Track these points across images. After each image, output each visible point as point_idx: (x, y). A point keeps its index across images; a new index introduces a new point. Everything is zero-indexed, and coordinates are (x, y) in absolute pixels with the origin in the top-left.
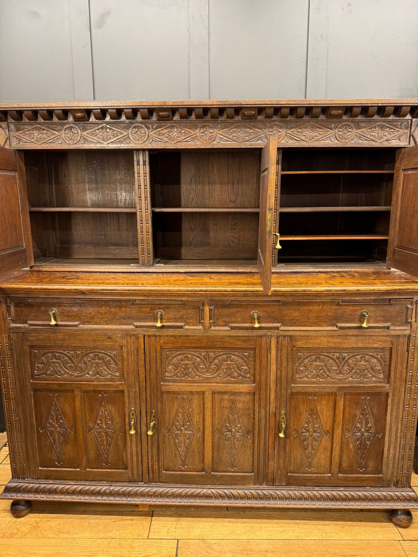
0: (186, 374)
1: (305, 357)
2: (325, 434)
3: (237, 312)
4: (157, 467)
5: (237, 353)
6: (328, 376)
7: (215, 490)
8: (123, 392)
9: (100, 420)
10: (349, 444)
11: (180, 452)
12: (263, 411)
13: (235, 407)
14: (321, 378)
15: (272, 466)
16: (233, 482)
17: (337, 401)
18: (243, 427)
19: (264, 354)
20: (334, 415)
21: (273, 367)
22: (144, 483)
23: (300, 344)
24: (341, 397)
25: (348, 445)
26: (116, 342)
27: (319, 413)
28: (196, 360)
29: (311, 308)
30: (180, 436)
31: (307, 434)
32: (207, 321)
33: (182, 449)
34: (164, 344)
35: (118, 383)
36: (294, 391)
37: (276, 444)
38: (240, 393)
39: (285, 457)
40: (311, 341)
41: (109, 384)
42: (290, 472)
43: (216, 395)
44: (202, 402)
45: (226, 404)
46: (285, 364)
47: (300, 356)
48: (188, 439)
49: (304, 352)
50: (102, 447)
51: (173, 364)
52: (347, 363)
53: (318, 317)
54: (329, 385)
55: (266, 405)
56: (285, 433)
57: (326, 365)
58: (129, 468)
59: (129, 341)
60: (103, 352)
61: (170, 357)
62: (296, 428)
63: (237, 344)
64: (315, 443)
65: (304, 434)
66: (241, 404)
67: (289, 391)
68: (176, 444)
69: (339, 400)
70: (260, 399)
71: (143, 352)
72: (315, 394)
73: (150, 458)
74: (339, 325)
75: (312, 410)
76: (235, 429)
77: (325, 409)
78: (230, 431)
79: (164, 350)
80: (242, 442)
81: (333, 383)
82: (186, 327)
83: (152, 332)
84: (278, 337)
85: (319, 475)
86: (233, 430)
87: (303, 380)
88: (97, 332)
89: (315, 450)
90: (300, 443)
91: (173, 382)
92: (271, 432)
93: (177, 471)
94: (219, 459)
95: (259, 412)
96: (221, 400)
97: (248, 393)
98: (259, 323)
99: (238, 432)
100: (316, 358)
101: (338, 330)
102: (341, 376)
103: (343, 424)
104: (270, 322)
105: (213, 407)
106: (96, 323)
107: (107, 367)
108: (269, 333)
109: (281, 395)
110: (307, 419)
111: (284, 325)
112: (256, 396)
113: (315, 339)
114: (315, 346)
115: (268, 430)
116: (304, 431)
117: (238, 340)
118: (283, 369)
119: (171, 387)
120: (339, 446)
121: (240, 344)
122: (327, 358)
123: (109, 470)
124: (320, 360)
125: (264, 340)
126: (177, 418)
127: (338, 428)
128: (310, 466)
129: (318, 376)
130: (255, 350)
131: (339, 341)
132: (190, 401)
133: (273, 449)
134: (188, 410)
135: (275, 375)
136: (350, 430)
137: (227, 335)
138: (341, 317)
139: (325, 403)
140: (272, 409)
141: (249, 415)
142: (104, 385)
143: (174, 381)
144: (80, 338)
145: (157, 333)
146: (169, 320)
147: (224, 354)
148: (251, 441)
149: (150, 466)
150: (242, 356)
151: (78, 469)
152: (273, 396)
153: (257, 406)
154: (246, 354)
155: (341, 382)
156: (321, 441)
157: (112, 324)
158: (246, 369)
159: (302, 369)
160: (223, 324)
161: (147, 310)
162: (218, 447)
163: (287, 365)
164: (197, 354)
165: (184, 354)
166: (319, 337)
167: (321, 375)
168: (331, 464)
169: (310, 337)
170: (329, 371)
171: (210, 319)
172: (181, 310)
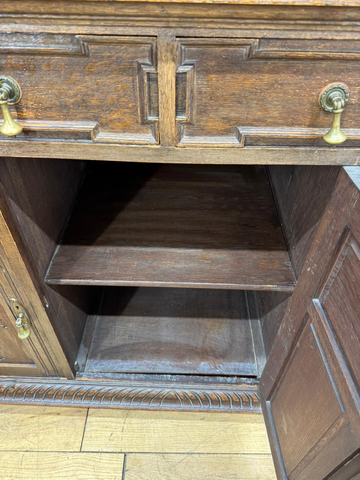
3: (271, 86)
32: (168, 116)
146: (42, 112)
160: (221, 126)
171: (180, 109)
172: (76, 76)
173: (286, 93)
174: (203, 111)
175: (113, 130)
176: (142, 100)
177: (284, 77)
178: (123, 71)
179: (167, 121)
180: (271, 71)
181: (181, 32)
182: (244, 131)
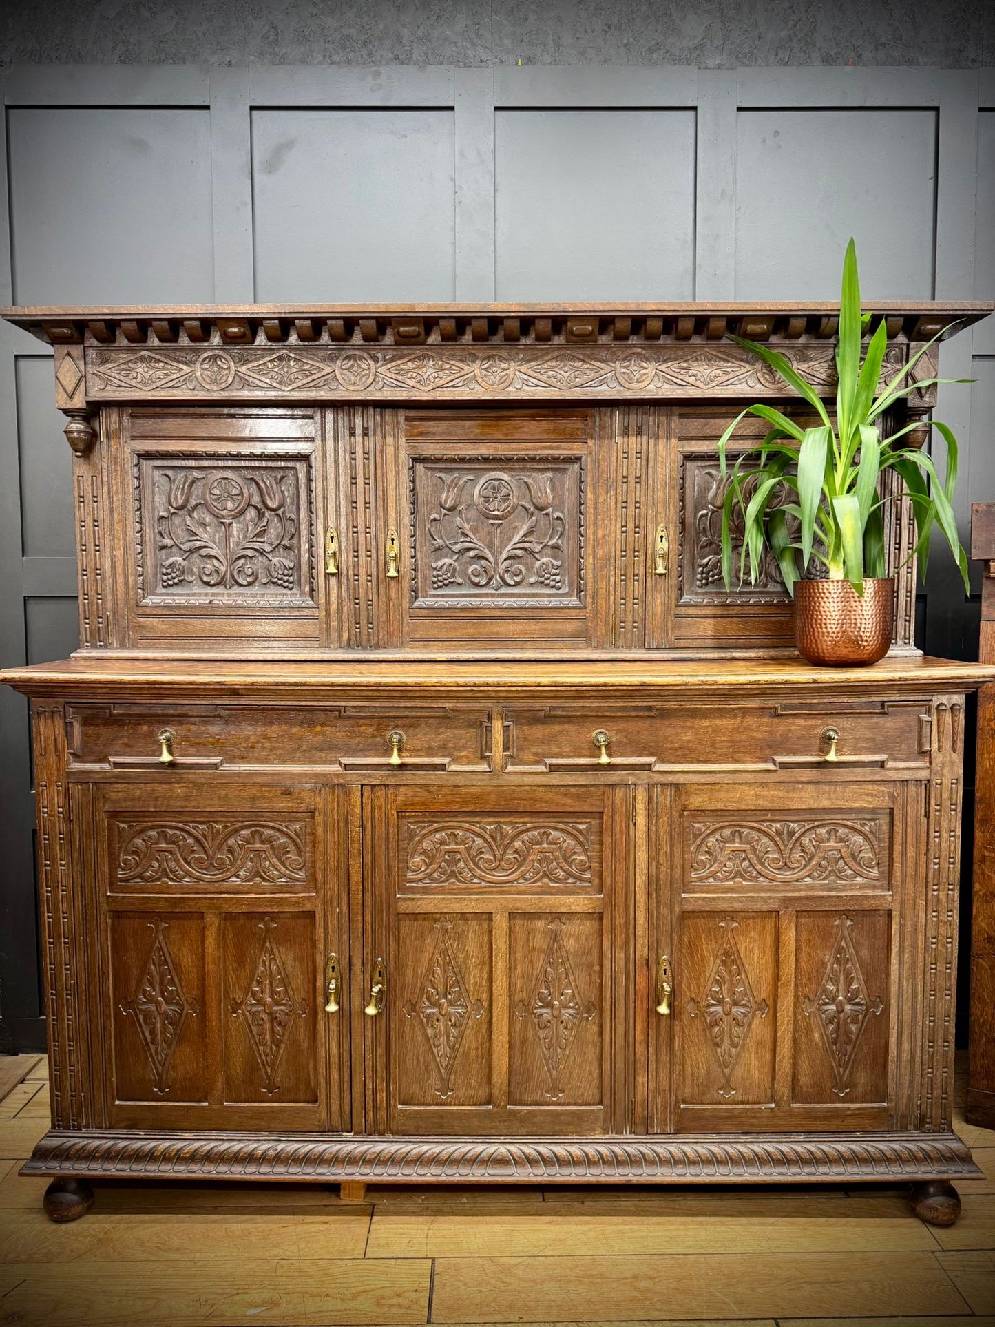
0: (453, 874)
1: (708, 832)
2: (759, 1009)
3: (561, 732)
4: (384, 1094)
5: (562, 826)
6: (759, 873)
7: (517, 1145)
8: (311, 915)
9: (259, 983)
10: (812, 1031)
11: (438, 1059)
12: (620, 955)
13: (560, 947)
14: (746, 880)
15: (643, 1087)
16: (558, 1128)
17: (782, 931)
18: (577, 996)
19: (621, 826)
20: (777, 964)
21: (642, 855)
22: (355, 1134)
23: (696, 801)
24: (790, 922)
25: (809, 1032)
26: (301, 800)
27: (744, 959)
28: (474, 841)
29: (717, 722)
30: (438, 1020)
31: (719, 1009)
32: (498, 753)
33: (441, 1051)
34: (406, 805)
35: (303, 895)
36: (687, 907)
37: (652, 1032)
38: (571, 915)
39: (672, 1064)
40: (722, 795)
41: (281, 898)
42: (684, 1102)
43: (517, 922)
44: (486, 938)
45: (539, 941)
46: (666, 848)
47: (699, 829)
48: (454, 1026)
49: (706, 819)
50: (261, 1048)
51: (425, 853)
52: (798, 844)
53: (733, 741)
54: (763, 895)
55: (627, 943)
56: (670, 1006)
57: (754, 849)
58: (322, 1097)
59: (330, 798)
60: (272, 824)
61: (416, 835)
62: (693, 996)
63: (564, 805)
64: (737, 1031)
65: (711, 1010)
66: (572, 942)
67: (677, 909)
68: (427, 1038)
69: (786, 929)
70: (613, 929)
71: (358, 823)
72: (731, 915)
73: (369, 1074)
74: (778, 759)
75: (727, 953)
76: (560, 1001)
77: (756, 951)
78: (549, 1005)
79: (405, 821)
80: (575, 1030)
81: (770, 891)
82: (454, 767)
83: (377, 778)
84: (650, 787)
85: (748, 1106)
86: (556, 1003)
87: (706, 883)
88: (260, 779)
89: (736, 1047)
90: (704, 1030)
91: (424, 893)
92: (638, 1003)
93: (430, 1105)
94: (524, 1073)
95: (613, 960)
96: (529, 933)
97: (588, 915)
98: (610, 755)
99: (566, 1007)
100: (733, 834)
101: (775, 771)
102: (787, 875)
103: (796, 985)
104: (632, 755)
105: (511, 951)
106: (260, 761)
107: (279, 859)
108: (631, 779)
109: (658, 918)
110: (717, 973)
111: (662, 761)
112: (604, 922)
113: (727, 791)
114: (730, 806)
115: (632, 1000)
116: (712, 1002)
117: (566, 795)
118: (662, 859)
119: (419, 903)
120: (790, 1036)
121: (570, 804)
122: (755, 834)
123: (276, 1104)
124: (741, 837)
125: (621, 795)
126: (431, 976)
127: (786, 993)
128: (727, 1086)
129: (738, 874)
130: (601, 818)
131: (781, 794)
132: (461, 936)
133: (645, 1046)
134: (456, 956)
135: (645, 871)
136: (812, 997)
137: (541, 783)
138: (782, 742)
139: (756, 937)
140: (641, 951)
141: (591, 966)
142: (271, 900)
143: (426, 891)
144: (224, 792)
145: (391, 781)
146: (415, 752)
147: (535, 828)
148: (595, 1029)
149: (369, 1093)
150: (574, 832)
151: (206, 1104)
152: (641, 921)
153: (607, 944)
154: (581, 827)
155: (788, 888)
156: (750, 1025)
157: (293, 762)
158: (582, 861)
159: (703, 858)
160: (532, 759)
161: (370, 730)
162: (523, 1043)
163: (672, 850)
164: (476, 829)
165: (448, 828)
166: (736, 786)
167: (744, 871)
168: (773, 1079)
169: (718, 787)
170: (762, 864)
171: (505, 748)
172: (442, 730)
173: (571, 736)
174: (520, 749)
175: (460, 764)
176: (481, 743)
177: (566, 726)
178: (471, 726)
179: (497, 755)
180: (560, 723)
181: (505, 704)
182: (549, 761)
